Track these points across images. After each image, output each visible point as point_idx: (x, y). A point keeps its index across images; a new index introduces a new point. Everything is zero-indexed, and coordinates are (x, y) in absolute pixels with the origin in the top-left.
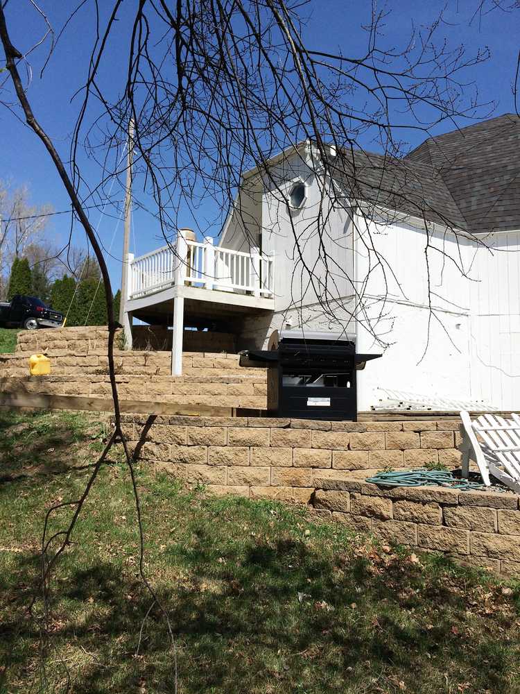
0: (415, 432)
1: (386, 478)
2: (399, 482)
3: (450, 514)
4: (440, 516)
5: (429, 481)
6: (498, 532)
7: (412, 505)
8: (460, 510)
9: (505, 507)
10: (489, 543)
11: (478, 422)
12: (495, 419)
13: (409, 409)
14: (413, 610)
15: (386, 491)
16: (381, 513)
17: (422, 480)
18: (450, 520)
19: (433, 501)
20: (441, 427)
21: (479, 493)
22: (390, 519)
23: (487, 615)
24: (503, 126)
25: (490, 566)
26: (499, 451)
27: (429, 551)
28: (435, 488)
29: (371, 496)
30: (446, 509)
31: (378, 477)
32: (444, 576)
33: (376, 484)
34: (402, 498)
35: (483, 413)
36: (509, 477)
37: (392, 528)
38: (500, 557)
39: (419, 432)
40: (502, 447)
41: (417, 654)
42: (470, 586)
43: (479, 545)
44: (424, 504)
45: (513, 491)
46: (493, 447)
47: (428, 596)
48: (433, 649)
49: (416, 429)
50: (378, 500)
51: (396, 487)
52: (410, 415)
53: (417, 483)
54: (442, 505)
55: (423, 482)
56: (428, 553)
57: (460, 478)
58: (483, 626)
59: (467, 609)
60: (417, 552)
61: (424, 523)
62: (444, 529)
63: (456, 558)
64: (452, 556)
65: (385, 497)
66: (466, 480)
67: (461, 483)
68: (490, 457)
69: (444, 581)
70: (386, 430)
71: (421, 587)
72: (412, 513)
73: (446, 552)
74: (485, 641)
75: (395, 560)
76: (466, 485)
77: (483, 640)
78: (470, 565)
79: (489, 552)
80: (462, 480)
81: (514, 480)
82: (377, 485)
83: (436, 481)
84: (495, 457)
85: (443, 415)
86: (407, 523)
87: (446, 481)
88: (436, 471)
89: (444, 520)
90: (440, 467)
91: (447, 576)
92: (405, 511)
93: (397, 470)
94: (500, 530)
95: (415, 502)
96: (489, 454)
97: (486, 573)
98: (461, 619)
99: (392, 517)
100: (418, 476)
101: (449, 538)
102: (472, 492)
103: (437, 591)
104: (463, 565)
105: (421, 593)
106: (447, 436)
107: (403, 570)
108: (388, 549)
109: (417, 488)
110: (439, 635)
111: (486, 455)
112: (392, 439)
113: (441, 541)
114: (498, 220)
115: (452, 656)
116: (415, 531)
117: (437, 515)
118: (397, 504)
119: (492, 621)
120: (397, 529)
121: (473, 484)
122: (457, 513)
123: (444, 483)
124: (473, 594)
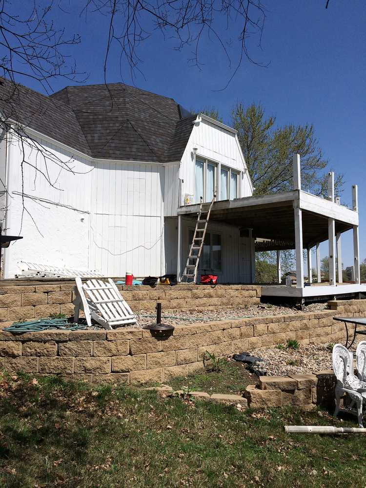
0: (44, 293)
1: (19, 327)
2: (28, 329)
3: (63, 348)
4: (56, 350)
5: (51, 326)
6: (93, 356)
7: (36, 344)
8: (69, 345)
9: (98, 339)
10: (87, 364)
11: (87, 284)
12: (98, 282)
13: (44, 277)
14: (29, 417)
15: (17, 336)
16: (13, 352)
17: (45, 326)
18: (62, 352)
19: (52, 340)
20: (63, 289)
21: (84, 331)
22: (19, 356)
23: (81, 412)
24: (117, 90)
25: (86, 379)
26: (98, 303)
27: (46, 375)
28: (54, 331)
29: (6, 341)
30: (61, 344)
31: (13, 327)
32: (54, 391)
33: (10, 332)
34: (30, 340)
35: (90, 279)
36: (103, 319)
37: (20, 362)
38: (93, 372)
39: (47, 293)
40: (100, 300)
41: (27, 448)
42: (71, 394)
43: (80, 366)
44: (45, 343)
45: (105, 328)
46: (95, 301)
47: (41, 406)
48: (40, 442)
49: (45, 291)
50: (11, 344)
51: (25, 332)
52: (43, 281)
53: (41, 328)
54: (58, 342)
55: (45, 328)
56: (45, 377)
57: (72, 323)
58: (76, 420)
59: (67, 410)
60: (37, 377)
61: (44, 356)
62: (57, 358)
63: (65, 377)
64: (62, 376)
65: (16, 341)
66: (76, 324)
67: (73, 326)
68: (93, 308)
69: (54, 394)
70: (23, 292)
71: (37, 401)
72: (36, 350)
73: (58, 374)
74: (77, 430)
75: (20, 385)
76: (76, 327)
77: (75, 429)
78: (73, 380)
79: (86, 370)
80: (73, 324)
81: (106, 321)
82: (12, 333)
83: (55, 326)
84: (96, 307)
85: (67, 281)
86: (32, 357)
87: (62, 326)
88: (57, 319)
89: (58, 352)
90: (60, 316)
91: (57, 391)
92: (31, 349)
93: (29, 320)
94: (95, 355)
95: (38, 342)
96: (92, 305)
97: (84, 384)
98: (62, 417)
99: (21, 354)
100: (43, 324)
101: (61, 364)
102: (79, 331)
103: (48, 402)
104: (69, 382)
105: (37, 404)
106: (67, 295)
107: (25, 391)
108: (16, 377)
109: (41, 332)
110: (45, 432)
111: (90, 306)
112: (27, 299)
113: (55, 367)
114: (111, 152)
115: (52, 444)
116: (37, 362)
117: (54, 349)
118: (25, 345)
119: (83, 415)
120: (24, 363)
121: (80, 326)
122: (67, 346)
123: (61, 327)
124: (73, 399)
